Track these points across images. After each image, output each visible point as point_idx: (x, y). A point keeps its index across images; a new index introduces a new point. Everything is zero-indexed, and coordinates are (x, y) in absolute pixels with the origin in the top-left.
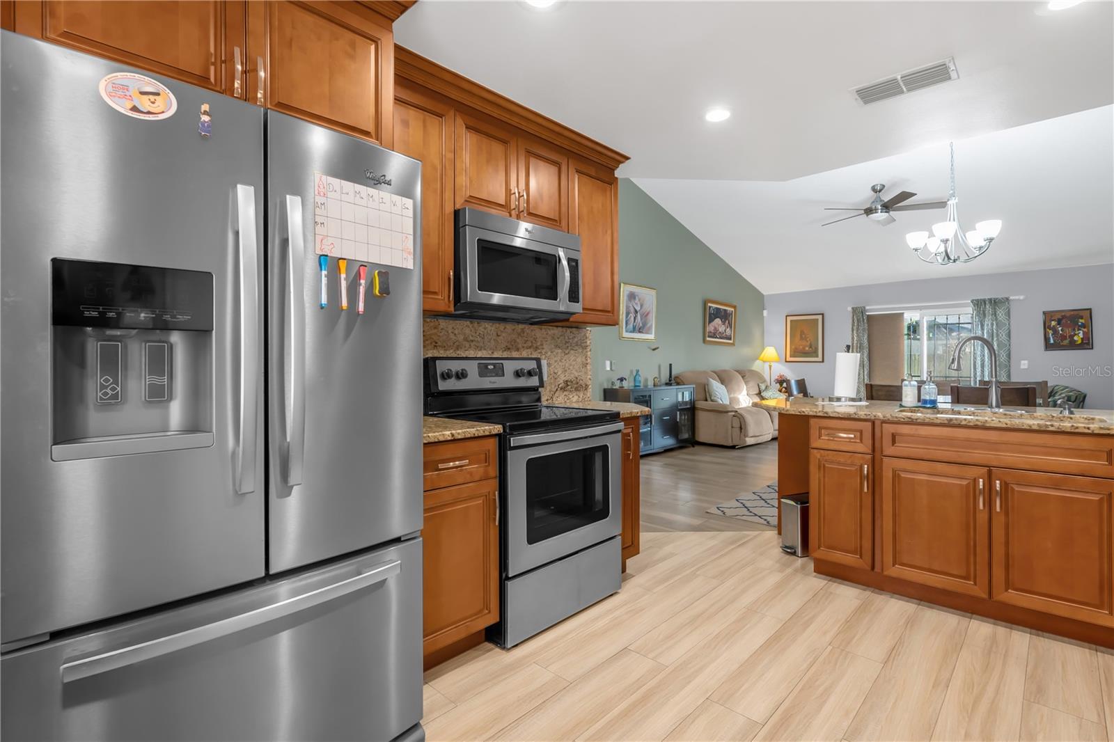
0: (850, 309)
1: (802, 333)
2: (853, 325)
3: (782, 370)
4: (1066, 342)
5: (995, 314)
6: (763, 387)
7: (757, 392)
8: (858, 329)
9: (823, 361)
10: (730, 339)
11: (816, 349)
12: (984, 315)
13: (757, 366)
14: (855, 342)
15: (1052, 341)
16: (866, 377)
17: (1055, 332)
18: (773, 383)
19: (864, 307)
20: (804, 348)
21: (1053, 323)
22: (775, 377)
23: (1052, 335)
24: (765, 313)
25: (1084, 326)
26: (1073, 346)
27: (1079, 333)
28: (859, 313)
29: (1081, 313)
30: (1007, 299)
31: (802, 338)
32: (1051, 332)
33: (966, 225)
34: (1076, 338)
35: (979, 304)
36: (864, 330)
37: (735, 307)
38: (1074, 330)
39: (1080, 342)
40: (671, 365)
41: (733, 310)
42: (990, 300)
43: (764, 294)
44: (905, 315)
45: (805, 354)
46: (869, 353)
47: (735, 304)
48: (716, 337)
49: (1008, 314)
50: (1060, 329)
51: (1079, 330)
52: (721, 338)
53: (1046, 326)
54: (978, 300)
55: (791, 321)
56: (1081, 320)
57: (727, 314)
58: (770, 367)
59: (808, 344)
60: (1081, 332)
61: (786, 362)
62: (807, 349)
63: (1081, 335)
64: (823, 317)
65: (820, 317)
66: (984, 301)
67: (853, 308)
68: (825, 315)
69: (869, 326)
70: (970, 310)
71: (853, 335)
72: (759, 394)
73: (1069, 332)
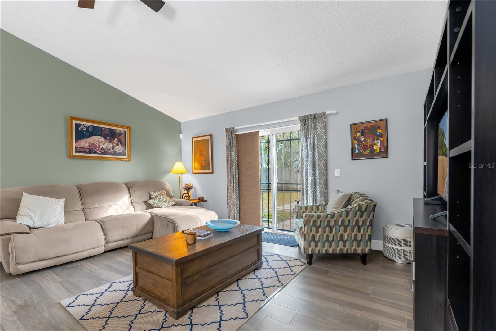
0: (225, 130)
1: (201, 150)
2: (227, 143)
4: (368, 151)
5: (315, 128)
9: (212, 172)
10: (124, 155)
11: (208, 162)
15: (357, 151)
17: (360, 142)
19: (233, 128)
21: (358, 134)
23: (357, 145)
24: (181, 136)
25: (381, 136)
26: (373, 155)
27: (378, 142)
28: (230, 132)
30: (324, 115)
31: (201, 155)
32: (356, 142)
34: (375, 147)
35: (304, 120)
36: (234, 146)
37: (128, 128)
38: (373, 140)
39: (378, 151)
41: (126, 130)
42: (311, 116)
44: (261, 134)
45: (203, 167)
47: (129, 125)
48: (96, 153)
49: (325, 128)
50: (363, 139)
51: (377, 140)
52: (102, 153)
53: (353, 138)
54: (302, 117)
55: (195, 142)
56: (379, 131)
57: (115, 133)
58: (180, 177)
59: (204, 159)
60: (379, 141)
61: (193, 173)
62: (203, 163)
63: (379, 145)
65: (210, 138)
66: (307, 117)
67: (226, 129)
68: (212, 136)
69: (237, 143)
70: (299, 126)
72: (146, 203)
73: (369, 142)
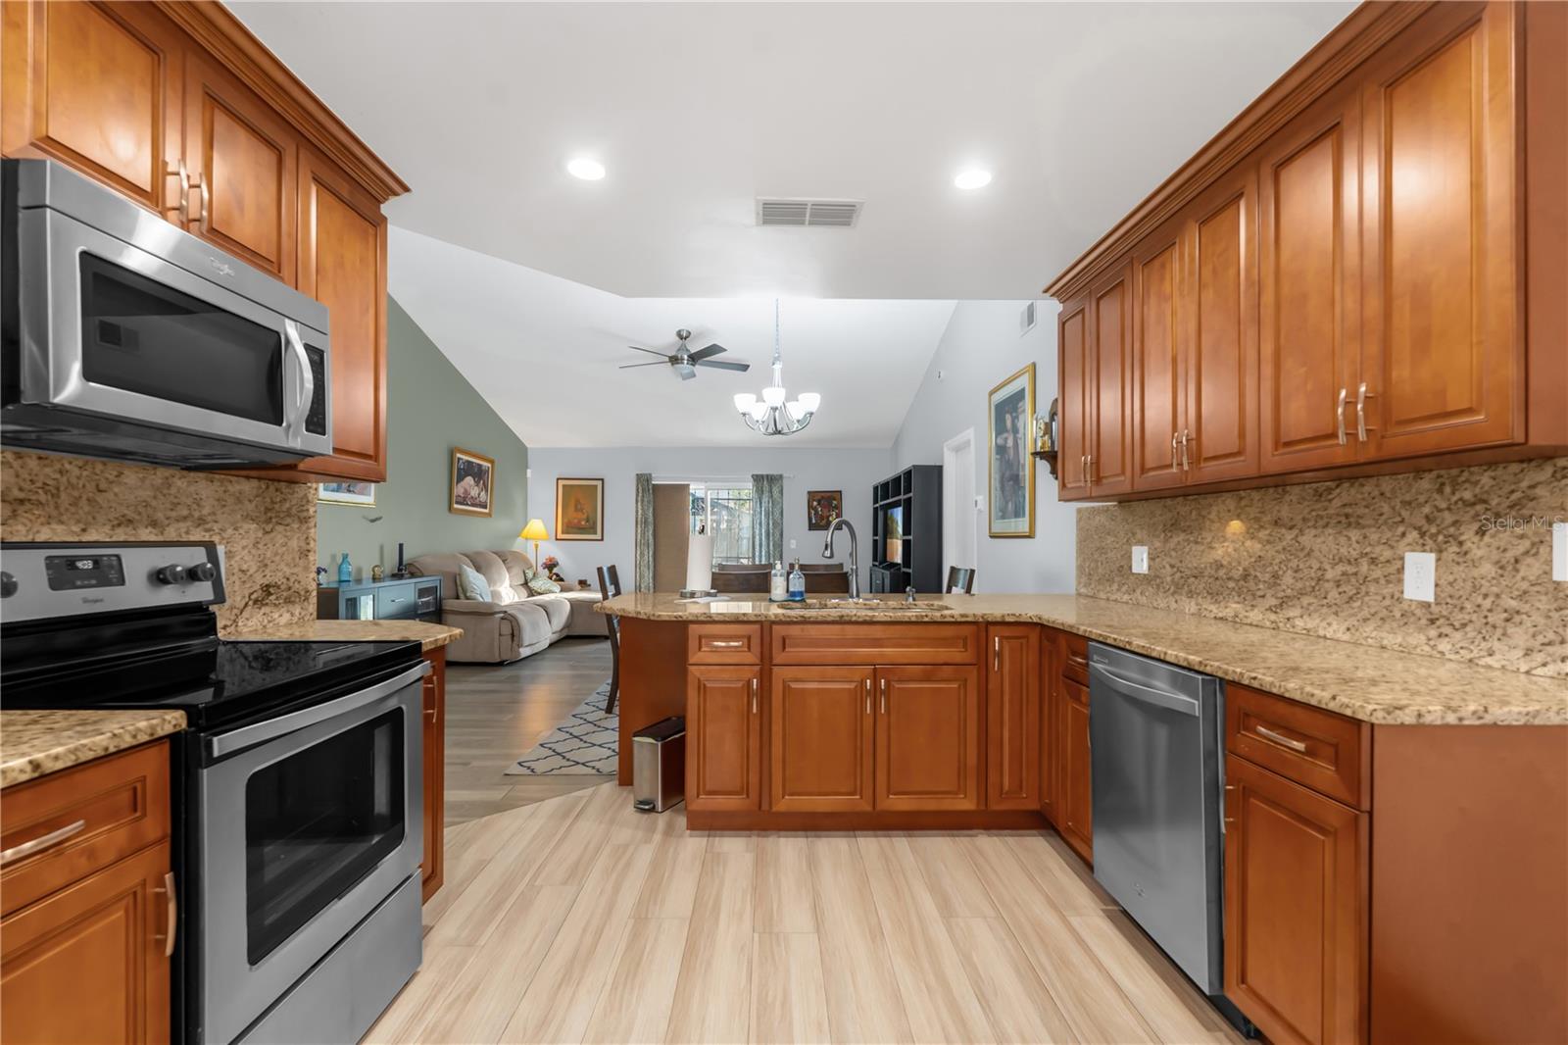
0: (634, 475)
1: (577, 502)
2: (637, 495)
3: (550, 550)
4: (824, 522)
5: (771, 492)
6: (530, 575)
7: (522, 581)
8: (643, 501)
9: (602, 540)
10: (485, 507)
11: (595, 523)
12: (762, 491)
13: (518, 545)
14: (640, 516)
15: (814, 521)
16: (651, 559)
17: (816, 512)
18: (540, 569)
19: (650, 475)
20: (579, 522)
21: (815, 503)
22: (542, 560)
23: (814, 515)
24: (529, 471)
25: (836, 507)
27: (833, 514)
28: (643, 481)
29: (835, 495)
30: (781, 476)
31: (576, 510)
32: (813, 512)
33: (791, 396)
34: (831, 518)
35: (758, 479)
36: (649, 502)
37: (492, 462)
40: (401, 546)
41: (490, 465)
42: (767, 476)
43: (528, 446)
44: (691, 487)
45: (581, 530)
46: (654, 530)
47: (492, 457)
48: (467, 504)
49: (781, 492)
50: (819, 509)
51: (833, 510)
52: (473, 505)
53: (810, 507)
54: (757, 476)
55: (564, 486)
56: (835, 502)
57: (482, 471)
58: (537, 546)
59: (585, 516)
61: (557, 539)
62: (583, 523)
63: (835, 516)
64: (603, 484)
65: (599, 483)
66: (762, 476)
67: (637, 475)
68: (605, 481)
69: (654, 498)
70: (750, 485)
71: (637, 507)
72: (526, 584)
73: (826, 513)
